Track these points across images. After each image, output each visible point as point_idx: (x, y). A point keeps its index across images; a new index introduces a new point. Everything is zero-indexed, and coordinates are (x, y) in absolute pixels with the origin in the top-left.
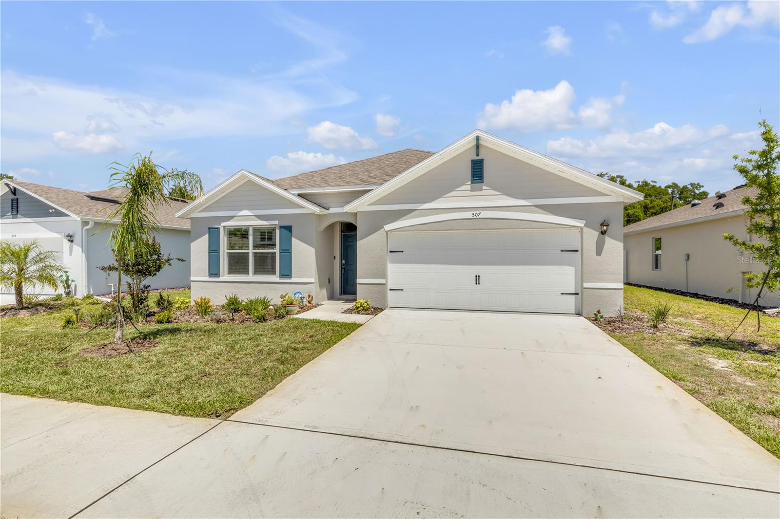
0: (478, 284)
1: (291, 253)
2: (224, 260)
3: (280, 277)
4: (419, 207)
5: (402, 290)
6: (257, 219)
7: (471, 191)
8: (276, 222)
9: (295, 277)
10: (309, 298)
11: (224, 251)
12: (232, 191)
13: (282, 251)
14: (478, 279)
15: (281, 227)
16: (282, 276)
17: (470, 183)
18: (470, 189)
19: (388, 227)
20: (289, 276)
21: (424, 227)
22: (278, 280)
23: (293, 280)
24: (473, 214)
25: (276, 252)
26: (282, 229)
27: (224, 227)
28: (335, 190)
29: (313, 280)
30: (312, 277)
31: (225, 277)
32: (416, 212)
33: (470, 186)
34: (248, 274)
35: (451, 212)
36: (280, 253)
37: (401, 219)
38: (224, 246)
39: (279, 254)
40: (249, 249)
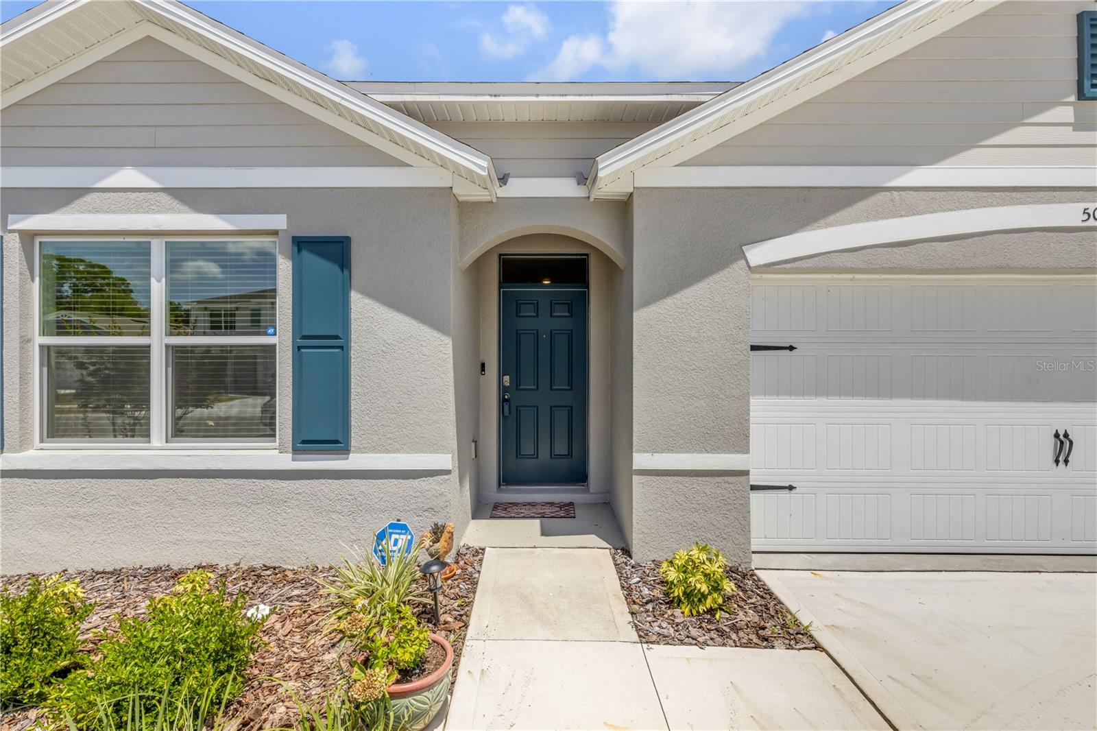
0: (1061, 464)
1: (344, 348)
2: (24, 378)
3: (296, 451)
4: (890, 180)
5: (791, 488)
6: (175, 203)
7: (1078, 126)
8: (279, 221)
9: (362, 450)
10: (436, 541)
11: (25, 341)
12: (105, 61)
13: (304, 341)
14: (1063, 446)
15: (301, 244)
16: (305, 443)
17: (1073, 98)
18: (1072, 120)
19: (758, 254)
20: (337, 443)
21: (899, 256)
22: (286, 461)
23: (356, 461)
24: (1085, 211)
25: (274, 346)
26: (305, 253)
27: (28, 237)
28: (541, 99)
29: (445, 460)
30: (439, 448)
31: (31, 453)
32: (880, 197)
33: (1071, 108)
34: (147, 435)
35: (1003, 203)
36: (298, 349)
37: (822, 222)
38: (25, 316)
39: (289, 354)
40: (149, 334)
